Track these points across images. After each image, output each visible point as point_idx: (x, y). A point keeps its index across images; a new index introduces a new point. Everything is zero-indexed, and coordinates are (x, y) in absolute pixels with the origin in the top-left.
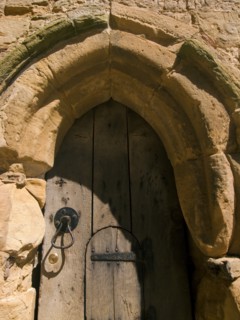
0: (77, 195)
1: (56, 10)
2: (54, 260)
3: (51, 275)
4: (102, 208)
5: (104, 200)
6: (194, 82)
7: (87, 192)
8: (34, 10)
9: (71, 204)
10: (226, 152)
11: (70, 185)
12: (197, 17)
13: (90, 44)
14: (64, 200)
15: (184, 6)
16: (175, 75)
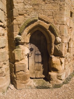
0: (33, 46)
1: (29, 15)
2: (30, 55)
3: (30, 56)
4: (36, 48)
5: (37, 47)
6: (51, 32)
7: (34, 46)
8: (25, 15)
9: (32, 47)
10: (54, 43)
11: (32, 44)
12: (54, 18)
13: (35, 24)
14: (31, 47)
15: (52, 15)
16: (48, 31)
